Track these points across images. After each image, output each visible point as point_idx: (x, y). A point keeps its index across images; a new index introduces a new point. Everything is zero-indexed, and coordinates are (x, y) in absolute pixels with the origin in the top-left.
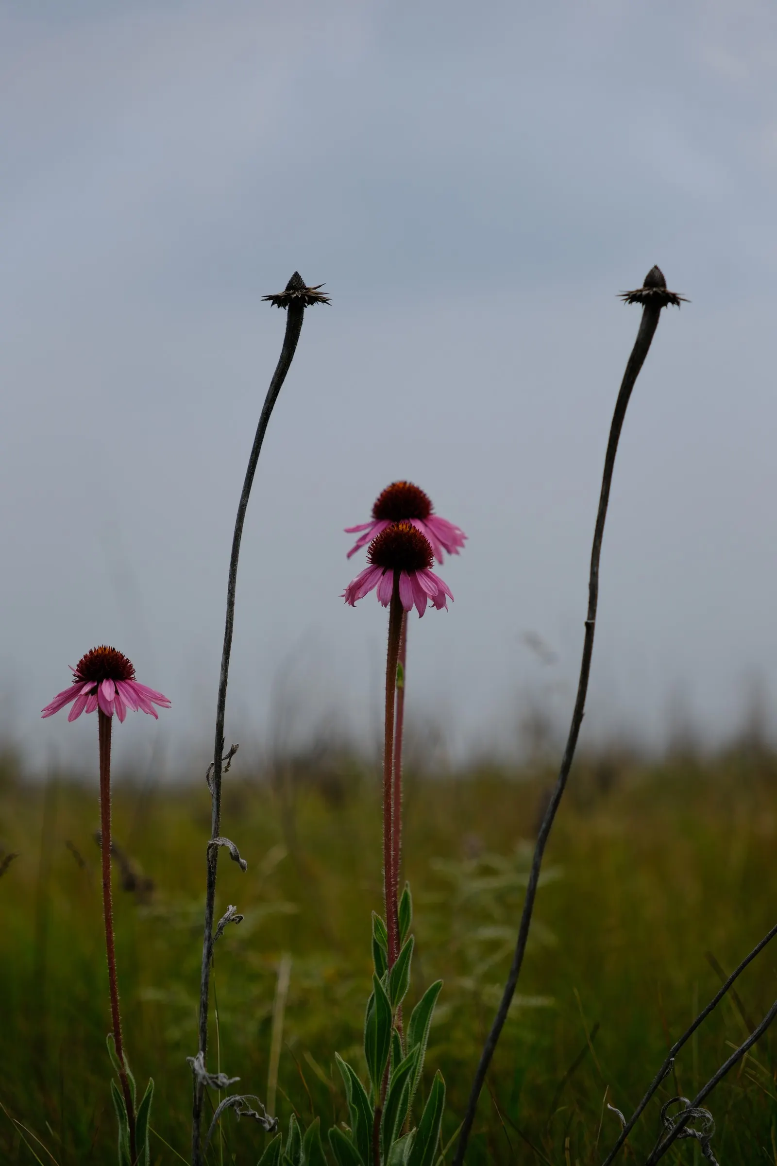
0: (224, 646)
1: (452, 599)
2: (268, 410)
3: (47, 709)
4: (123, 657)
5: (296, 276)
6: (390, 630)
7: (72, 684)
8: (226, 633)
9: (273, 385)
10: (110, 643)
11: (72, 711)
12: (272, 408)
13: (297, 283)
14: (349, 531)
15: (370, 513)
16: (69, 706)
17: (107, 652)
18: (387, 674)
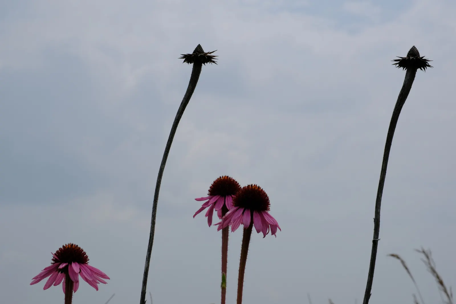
0: (148, 247)
1: (280, 229)
2: (178, 118)
3: (36, 278)
4: (83, 251)
5: (199, 46)
6: (242, 245)
7: (51, 265)
8: (150, 239)
9: (182, 104)
10: (75, 243)
11: (47, 283)
12: (181, 117)
13: (200, 50)
14: (198, 200)
15: (208, 192)
16: (46, 280)
17: (74, 247)
18: (239, 271)
